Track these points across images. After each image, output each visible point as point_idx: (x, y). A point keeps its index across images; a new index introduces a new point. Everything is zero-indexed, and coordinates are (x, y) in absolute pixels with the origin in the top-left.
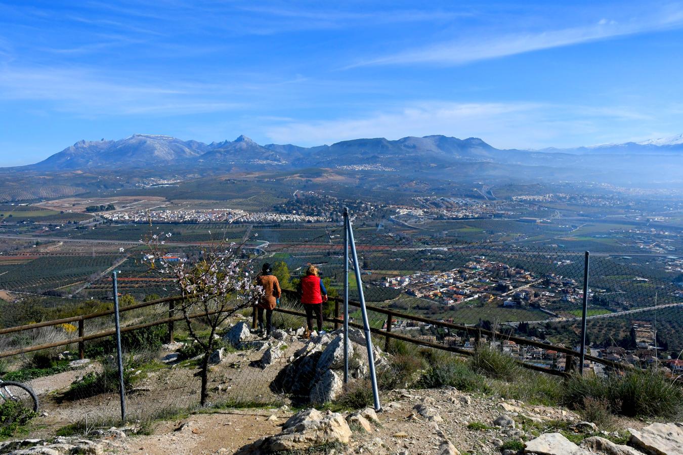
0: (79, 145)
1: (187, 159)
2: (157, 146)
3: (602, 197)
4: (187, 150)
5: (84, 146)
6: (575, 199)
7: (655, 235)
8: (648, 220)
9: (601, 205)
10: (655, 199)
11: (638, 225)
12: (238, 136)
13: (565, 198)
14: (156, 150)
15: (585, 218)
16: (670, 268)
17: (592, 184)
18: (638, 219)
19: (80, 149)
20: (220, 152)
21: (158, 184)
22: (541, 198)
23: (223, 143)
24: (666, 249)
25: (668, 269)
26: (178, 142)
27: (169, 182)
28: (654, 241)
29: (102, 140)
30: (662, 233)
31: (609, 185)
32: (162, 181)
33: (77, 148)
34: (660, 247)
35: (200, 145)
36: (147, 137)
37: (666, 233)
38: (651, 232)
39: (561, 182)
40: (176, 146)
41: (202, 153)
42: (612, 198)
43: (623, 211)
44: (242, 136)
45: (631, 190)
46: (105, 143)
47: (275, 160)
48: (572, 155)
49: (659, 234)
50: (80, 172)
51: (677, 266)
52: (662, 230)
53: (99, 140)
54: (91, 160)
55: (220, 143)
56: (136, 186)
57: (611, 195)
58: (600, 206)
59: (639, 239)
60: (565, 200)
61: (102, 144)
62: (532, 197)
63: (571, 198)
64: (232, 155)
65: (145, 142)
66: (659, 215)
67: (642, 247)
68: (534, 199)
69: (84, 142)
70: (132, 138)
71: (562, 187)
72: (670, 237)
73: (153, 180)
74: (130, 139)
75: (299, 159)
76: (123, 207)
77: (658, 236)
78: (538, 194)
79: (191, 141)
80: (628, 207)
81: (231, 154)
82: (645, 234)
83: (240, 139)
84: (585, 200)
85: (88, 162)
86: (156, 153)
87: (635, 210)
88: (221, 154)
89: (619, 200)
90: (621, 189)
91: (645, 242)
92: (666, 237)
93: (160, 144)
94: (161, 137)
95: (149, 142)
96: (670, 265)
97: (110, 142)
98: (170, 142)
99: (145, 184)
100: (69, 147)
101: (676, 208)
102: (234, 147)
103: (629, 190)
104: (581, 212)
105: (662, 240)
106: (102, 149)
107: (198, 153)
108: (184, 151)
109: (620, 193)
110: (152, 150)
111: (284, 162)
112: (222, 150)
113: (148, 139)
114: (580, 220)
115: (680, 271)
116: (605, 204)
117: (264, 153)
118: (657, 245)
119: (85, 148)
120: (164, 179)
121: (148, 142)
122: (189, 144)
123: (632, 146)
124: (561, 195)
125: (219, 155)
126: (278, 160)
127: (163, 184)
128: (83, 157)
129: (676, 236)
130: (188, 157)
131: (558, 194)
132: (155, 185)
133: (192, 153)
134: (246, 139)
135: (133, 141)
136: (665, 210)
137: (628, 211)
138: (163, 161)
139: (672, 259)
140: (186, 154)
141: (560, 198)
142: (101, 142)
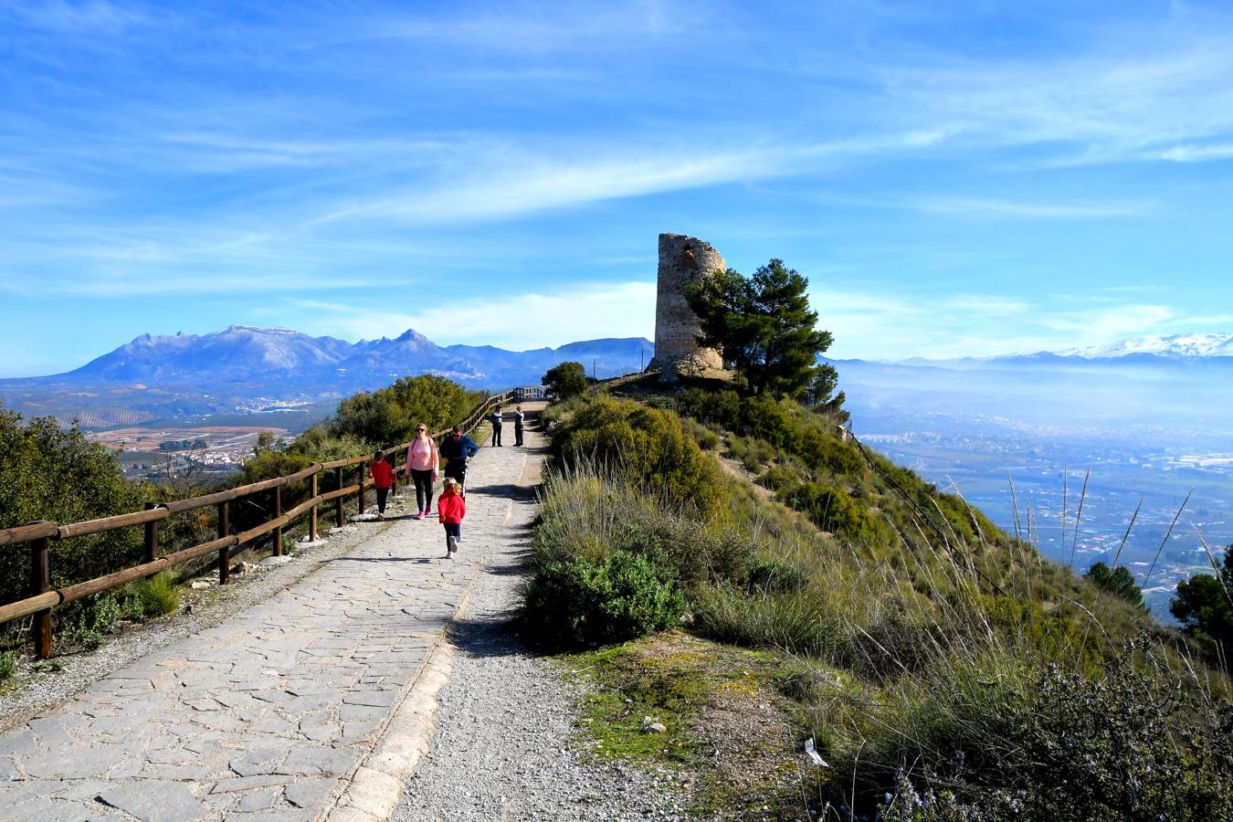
0: (140, 343)
1: (318, 367)
2: (270, 345)
4: (318, 352)
5: (149, 344)
6: (950, 441)
9: (990, 451)
12: (404, 332)
13: (934, 439)
14: (267, 351)
16: (1084, 547)
17: (979, 418)
18: (1044, 473)
19: (142, 349)
20: (373, 357)
21: (274, 408)
22: (896, 438)
23: (378, 342)
25: (1081, 548)
26: (302, 339)
27: (291, 405)
29: (179, 334)
31: (1007, 420)
32: (278, 404)
33: (137, 348)
35: (341, 345)
36: (253, 330)
39: (930, 413)
40: (300, 345)
41: (344, 358)
42: (1008, 441)
43: (1023, 461)
44: (410, 330)
45: (1041, 428)
46: (184, 339)
47: (464, 371)
50: (141, 387)
51: (1095, 544)
53: (174, 334)
54: (159, 367)
55: (374, 342)
56: (236, 411)
57: (1009, 436)
59: (1044, 503)
60: (933, 442)
61: (178, 340)
62: (880, 437)
64: (394, 362)
65: (250, 339)
67: (1046, 515)
68: (884, 441)
69: (148, 337)
70: (227, 332)
71: (931, 422)
73: (264, 402)
74: (223, 333)
75: (504, 371)
76: (220, 444)
79: (325, 338)
80: (1032, 454)
81: (391, 360)
82: (1054, 496)
83: (408, 335)
85: (154, 370)
86: (268, 357)
87: (1043, 458)
88: (376, 360)
89: (1019, 443)
90: (1025, 427)
91: (1051, 509)
93: (274, 342)
94: (275, 330)
95: (256, 338)
96: (1084, 543)
97: (191, 338)
98: (291, 339)
99: (250, 406)
100: (124, 346)
102: (398, 349)
103: (1037, 427)
104: (958, 461)
106: (178, 349)
107: (337, 358)
108: (314, 356)
109: (1022, 432)
110: (260, 352)
111: (479, 374)
112: (377, 353)
113: (254, 333)
115: (1098, 552)
116: (997, 450)
117: (445, 359)
119: (150, 347)
120: (282, 400)
121: (255, 339)
122: (323, 342)
123: (1046, 358)
125: (371, 361)
126: (470, 372)
127: (281, 408)
128: (147, 362)
129: (1100, 500)
130: (320, 364)
132: (269, 409)
133: (327, 357)
134: (416, 336)
135: (231, 336)
138: (281, 370)
139: (1089, 534)
140: (317, 360)
142: (177, 337)
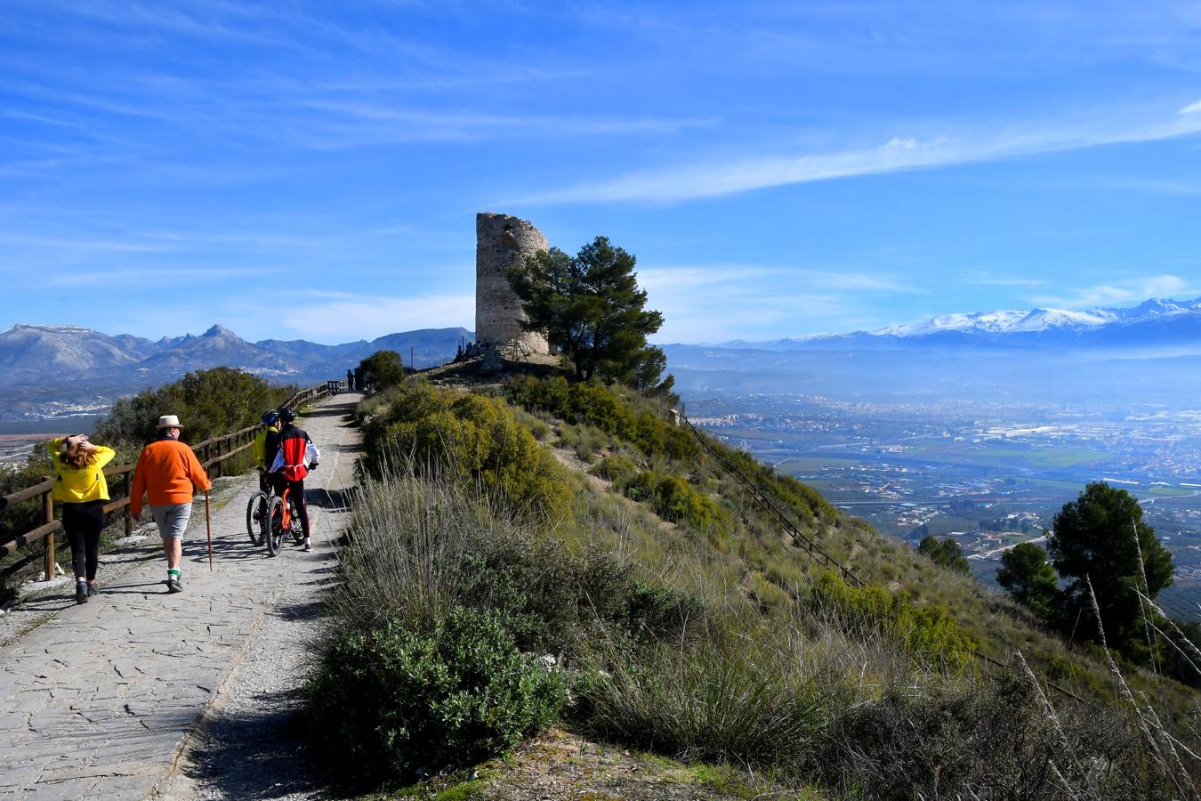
1: (117, 367)
2: (62, 345)
3: (814, 419)
4: (116, 351)
6: (771, 421)
7: (887, 474)
8: (879, 451)
9: (811, 430)
10: (892, 420)
11: (864, 458)
12: (210, 327)
13: (757, 420)
14: (59, 351)
15: (787, 450)
16: (904, 520)
17: (800, 398)
18: (864, 450)
20: (177, 355)
21: (69, 413)
22: (719, 421)
23: (182, 339)
24: (902, 494)
25: (901, 522)
26: (99, 338)
27: (88, 409)
28: (885, 482)
30: (897, 470)
31: (826, 399)
32: (73, 408)
34: (893, 490)
35: (141, 344)
36: (41, 329)
37: (904, 470)
38: (883, 468)
39: (751, 395)
40: (96, 345)
41: (145, 358)
42: (828, 419)
43: (844, 438)
44: (216, 326)
45: (859, 406)
47: (276, 368)
48: (768, 352)
49: (894, 471)
51: (914, 517)
52: (898, 466)
55: (177, 339)
56: (25, 417)
57: (828, 415)
58: (811, 432)
59: (864, 479)
60: (755, 424)
62: (704, 421)
63: (765, 420)
64: (200, 360)
65: (38, 339)
66: (896, 443)
67: (867, 491)
68: (708, 423)
70: (11, 332)
71: (753, 403)
72: (907, 475)
73: (57, 407)
74: (7, 333)
75: (317, 365)
76: (7, 454)
77: (892, 474)
78: (716, 415)
79: (124, 336)
80: (852, 432)
81: (197, 358)
82: (873, 472)
83: (213, 332)
84: (786, 423)
86: (60, 357)
87: (862, 436)
88: (180, 358)
89: (839, 422)
90: (845, 405)
91: (872, 484)
92: (902, 475)
93: (67, 342)
94: (67, 329)
95: (45, 337)
96: (904, 516)
98: (85, 338)
99: (42, 412)
101: (921, 432)
102: (203, 346)
103: (855, 405)
104: (781, 441)
105: (897, 481)
107: (137, 357)
108: (110, 355)
109: (841, 411)
110: (51, 352)
111: (292, 371)
112: (181, 351)
113: (44, 333)
114: (779, 454)
115: (917, 524)
116: (818, 428)
117: (255, 355)
118: (889, 488)
120: (77, 404)
121: (44, 339)
122: (121, 341)
123: (862, 337)
124: (750, 416)
125: (175, 360)
126: (282, 368)
127: (77, 412)
129: (917, 474)
130: (118, 364)
131: (745, 415)
132: (64, 414)
133: (126, 356)
134: (223, 332)
135: (16, 336)
136: (906, 435)
137: (851, 438)
138: (74, 372)
139: (908, 507)
140: (115, 359)
141: (749, 421)
